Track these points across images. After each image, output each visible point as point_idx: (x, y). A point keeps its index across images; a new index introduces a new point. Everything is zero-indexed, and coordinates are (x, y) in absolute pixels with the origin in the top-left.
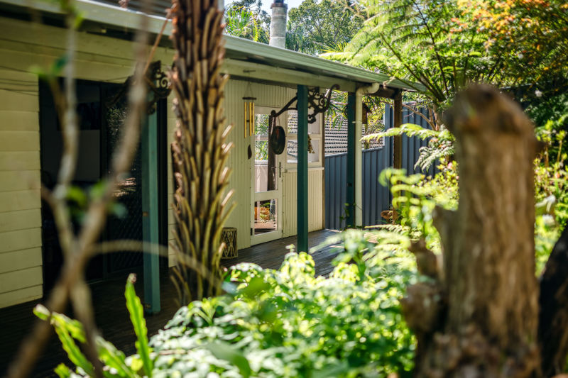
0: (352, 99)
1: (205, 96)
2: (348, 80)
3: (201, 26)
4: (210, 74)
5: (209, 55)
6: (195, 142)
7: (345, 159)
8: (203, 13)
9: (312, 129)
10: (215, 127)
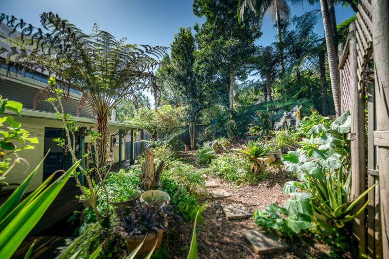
0: (132, 131)
1: (104, 142)
2: (131, 128)
3: (103, 129)
4: (105, 138)
5: (105, 134)
6: (101, 150)
7: (130, 143)
8: (104, 127)
9: (123, 139)
10: (106, 147)
